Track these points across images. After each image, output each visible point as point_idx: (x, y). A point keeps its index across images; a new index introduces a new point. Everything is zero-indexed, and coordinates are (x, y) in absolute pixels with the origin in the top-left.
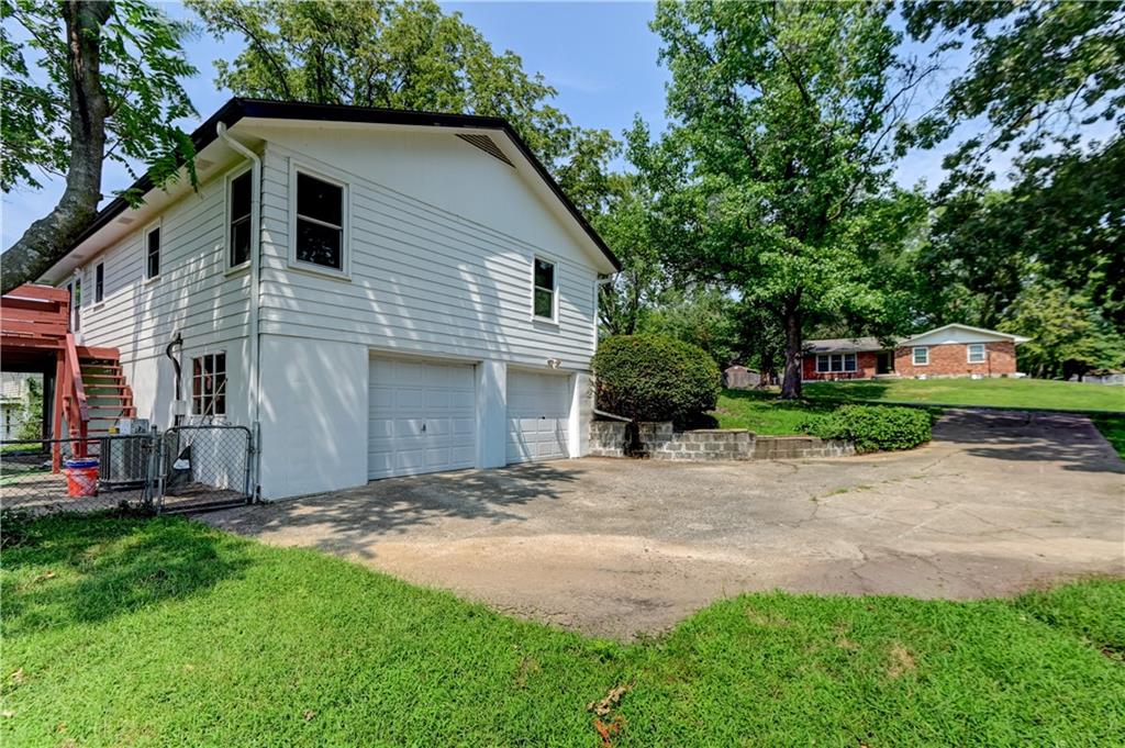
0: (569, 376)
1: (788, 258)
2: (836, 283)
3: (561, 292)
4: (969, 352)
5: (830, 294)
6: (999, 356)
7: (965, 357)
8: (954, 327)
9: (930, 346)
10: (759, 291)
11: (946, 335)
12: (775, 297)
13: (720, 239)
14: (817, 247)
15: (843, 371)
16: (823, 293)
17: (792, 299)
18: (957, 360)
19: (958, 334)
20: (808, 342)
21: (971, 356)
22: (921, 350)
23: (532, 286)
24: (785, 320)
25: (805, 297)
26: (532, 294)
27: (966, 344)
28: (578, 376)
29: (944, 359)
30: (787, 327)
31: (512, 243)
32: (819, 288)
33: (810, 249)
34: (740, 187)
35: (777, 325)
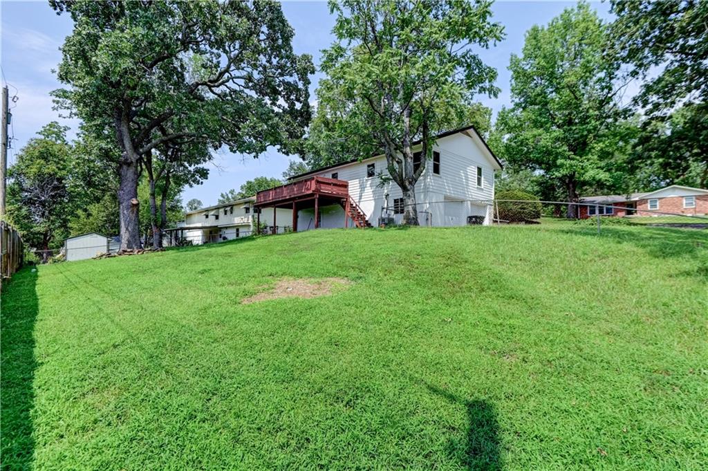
0: (485, 207)
1: (569, 162)
2: (590, 170)
3: (484, 178)
4: (684, 201)
5: (587, 174)
6: (704, 203)
7: (682, 204)
8: (674, 187)
9: (659, 199)
10: (557, 174)
11: (670, 192)
12: (563, 176)
13: (539, 153)
14: (581, 157)
15: (605, 214)
16: (584, 174)
17: (572, 176)
18: (677, 206)
19: (677, 191)
20: (582, 198)
21: (686, 204)
22: (654, 201)
23: (476, 176)
24: (568, 185)
25: (577, 175)
26: (476, 179)
27: (683, 197)
28: (488, 206)
29: (669, 206)
30: (568, 188)
31: (472, 163)
32: (582, 171)
33: (578, 157)
34: (548, 134)
35: (564, 188)
